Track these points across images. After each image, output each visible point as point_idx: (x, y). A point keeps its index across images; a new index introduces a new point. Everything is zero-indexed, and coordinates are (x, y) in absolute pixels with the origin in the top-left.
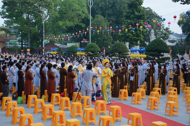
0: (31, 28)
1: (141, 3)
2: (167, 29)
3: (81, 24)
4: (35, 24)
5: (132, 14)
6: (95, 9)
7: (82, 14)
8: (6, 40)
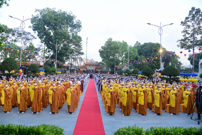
2: (180, 62)
8: (102, 68)
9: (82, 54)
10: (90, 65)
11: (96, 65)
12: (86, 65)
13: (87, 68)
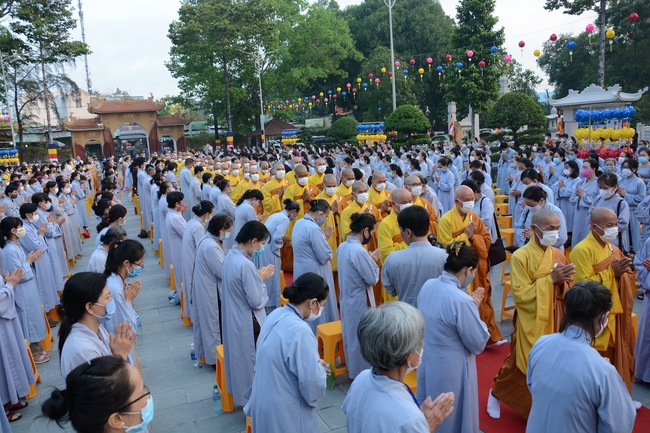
0: (231, 89)
2: (529, 73)
3: (339, 72)
4: (240, 82)
5: (472, 33)
6: (368, 36)
7: (342, 50)
8: (184, 121)
9: (81, 49)
10: (120, 114)
11: (151, 113)
12: (103, 115)
13: (109, 131)
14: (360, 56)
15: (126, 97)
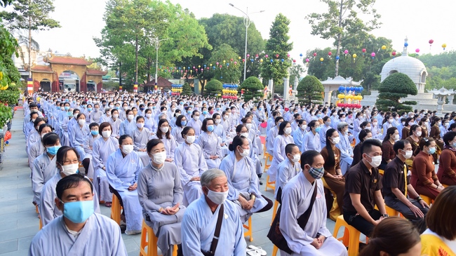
1: (287, 32)
3: (198, 55)
5: (277, 43)
6: (215, 37)
7: (201, 43)
8: (103, 73)
10: (64, 65)
11: (83, 66)
12: (53, 64)
13: (57, 74)
14: (210, 47)
15: (68, 56)
